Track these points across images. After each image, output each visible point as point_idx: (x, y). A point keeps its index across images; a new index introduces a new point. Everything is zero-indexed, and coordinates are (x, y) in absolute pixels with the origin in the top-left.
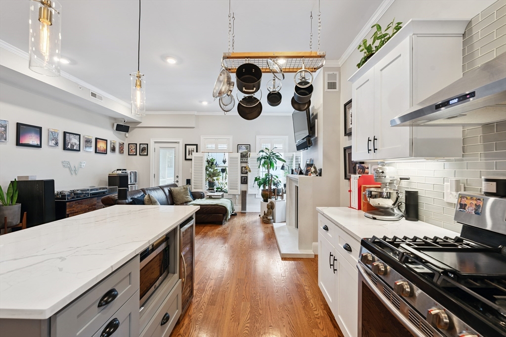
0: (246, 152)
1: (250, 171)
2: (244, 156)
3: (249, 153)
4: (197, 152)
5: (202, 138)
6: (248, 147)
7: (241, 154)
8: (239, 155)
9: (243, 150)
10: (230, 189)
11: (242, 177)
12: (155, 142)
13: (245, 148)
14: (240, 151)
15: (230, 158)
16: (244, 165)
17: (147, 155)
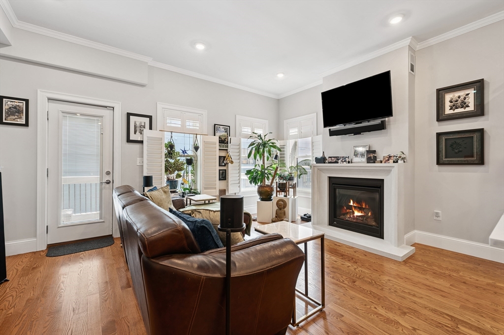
0: (224, 136)
1: (232, 162)
2: (223, 141)
3: (229, 138)
4: (151, 128)
5: (160, 106)
6: (227, 129)
7: (219, 138)
8: (216, 139)
9: (221, 133)
10: (205, 188)
11: (220, 170)
12: (49, 99)
13: (223, 130)
14: (218, 134)
15: (205, 143)
16: (223, 154)
17: (27, 124)
